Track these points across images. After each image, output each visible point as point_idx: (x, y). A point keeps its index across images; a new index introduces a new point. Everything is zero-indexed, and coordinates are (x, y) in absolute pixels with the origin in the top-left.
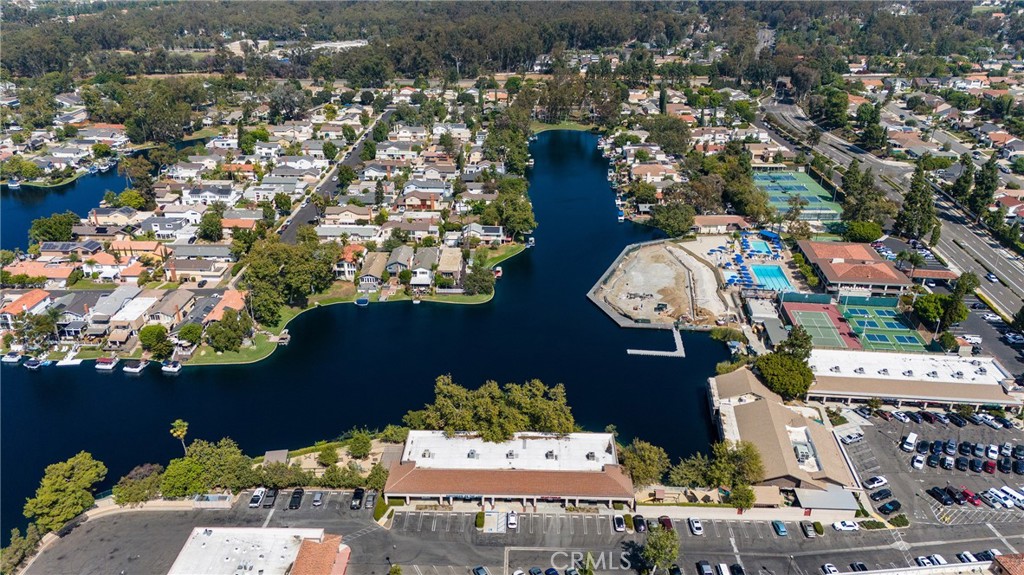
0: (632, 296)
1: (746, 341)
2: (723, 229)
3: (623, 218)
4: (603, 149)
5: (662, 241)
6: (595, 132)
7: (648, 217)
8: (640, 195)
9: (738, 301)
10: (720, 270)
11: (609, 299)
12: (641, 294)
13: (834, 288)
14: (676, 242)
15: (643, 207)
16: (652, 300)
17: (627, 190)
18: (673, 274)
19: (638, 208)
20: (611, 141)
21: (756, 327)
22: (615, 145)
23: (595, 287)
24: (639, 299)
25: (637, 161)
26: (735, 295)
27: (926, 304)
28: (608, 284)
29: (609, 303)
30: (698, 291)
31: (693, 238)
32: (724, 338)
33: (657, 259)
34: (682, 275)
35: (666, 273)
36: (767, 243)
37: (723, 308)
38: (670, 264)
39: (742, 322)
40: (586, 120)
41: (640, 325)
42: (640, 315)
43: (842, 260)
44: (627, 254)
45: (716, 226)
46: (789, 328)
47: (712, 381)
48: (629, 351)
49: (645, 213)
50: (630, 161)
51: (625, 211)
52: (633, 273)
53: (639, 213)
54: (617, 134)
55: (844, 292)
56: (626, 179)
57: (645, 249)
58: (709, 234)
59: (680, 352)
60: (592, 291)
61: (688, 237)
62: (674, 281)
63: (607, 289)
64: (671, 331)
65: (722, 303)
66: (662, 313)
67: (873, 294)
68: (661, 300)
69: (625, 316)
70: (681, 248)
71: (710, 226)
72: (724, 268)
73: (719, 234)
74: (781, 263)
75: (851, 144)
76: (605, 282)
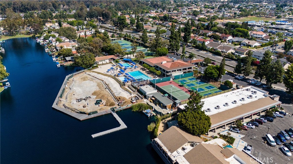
0: (79, 100)
1: (151, 108)
2: (108, 61)
3: (59, 65)
4: (40, 42)
5: (83, 70)
6: (34, 37)
7: (71, 63)
8: (64, 54)
9: (134, 89)
10: (117, 77)
11: (67, 105)
12: (84, 98)
13: (169, 74)
14: (90, 70)
15: (68, 58)
16: (91, 99)
17: (57, 54)
18: (96, 84)
19: (66, 59)
20: (43, 38)
21: (151, 99)
22: (45, 39)
23: (56, 101)
24: (84, 101)
25: (58, 42)
26: (131, 87)
27: (210, 71)
28: (63, 97)
29: (69, 108)
30: (112, 89)
31: (96, 67)
32: (140, 109)
33: (84, 79)
34: (100, 83)
35: (92, 84)
36: (128, 63)
37: (129, 94)
38: (92, 80)
39: (142, 98)
40: (28, 33)
41: (92, 116)
42: (88, 110)
43: (165, 62)
44: (68, 80)
45: (105, 60)
46: (166, 95)
47: (157, 139)
48: (94, 136)
49: (69, 61)
50: (54, 44)
51: (59, 62)
52: (75, 88)
53: (66, 61)
54: (45, 35)
55: (174, 74)
56: (55, 50)
57: (76, 76)
58: (103, 64)
59: (123, 126)
60: (55, 104)
61: (94, 67)
62: (98, 87)
63: (63, 100)
64: (111, 114)
65: (127, 92)
66: (100, 105)
67: (184, 73)
68: (96, 98)
69: (81, 113)
70: (93, 72)
71: (102, 61)
72: (117, 76)
73: (107, 63)
74: (138, 69)
75: (132, 31)
76: (61, 97)
